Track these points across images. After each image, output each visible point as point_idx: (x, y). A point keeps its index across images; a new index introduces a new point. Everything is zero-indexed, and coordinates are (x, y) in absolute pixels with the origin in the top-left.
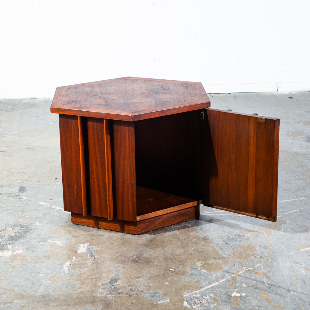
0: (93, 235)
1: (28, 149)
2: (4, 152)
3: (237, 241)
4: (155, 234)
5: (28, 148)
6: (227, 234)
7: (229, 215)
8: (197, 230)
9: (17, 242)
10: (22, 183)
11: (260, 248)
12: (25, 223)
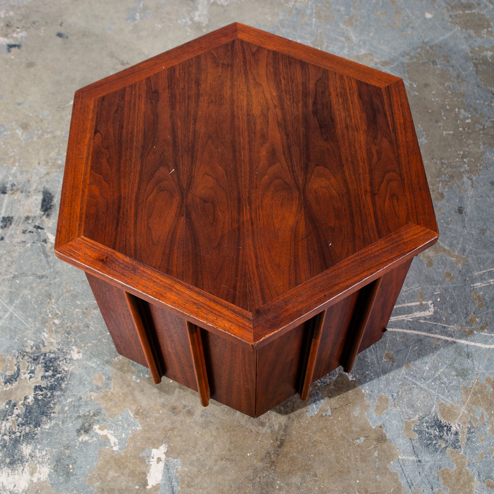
0: (174, 409)
1: (59, 40)
2: (18, 46)
3: (436, 450)
4: (286, 413)
5: (60, 35)
6: (417, 416)
7: (419, 333)
8: (363, 395)
9: (39, 429)
10: (47, 177)
11: (479, 482)
12: (51, 348)
